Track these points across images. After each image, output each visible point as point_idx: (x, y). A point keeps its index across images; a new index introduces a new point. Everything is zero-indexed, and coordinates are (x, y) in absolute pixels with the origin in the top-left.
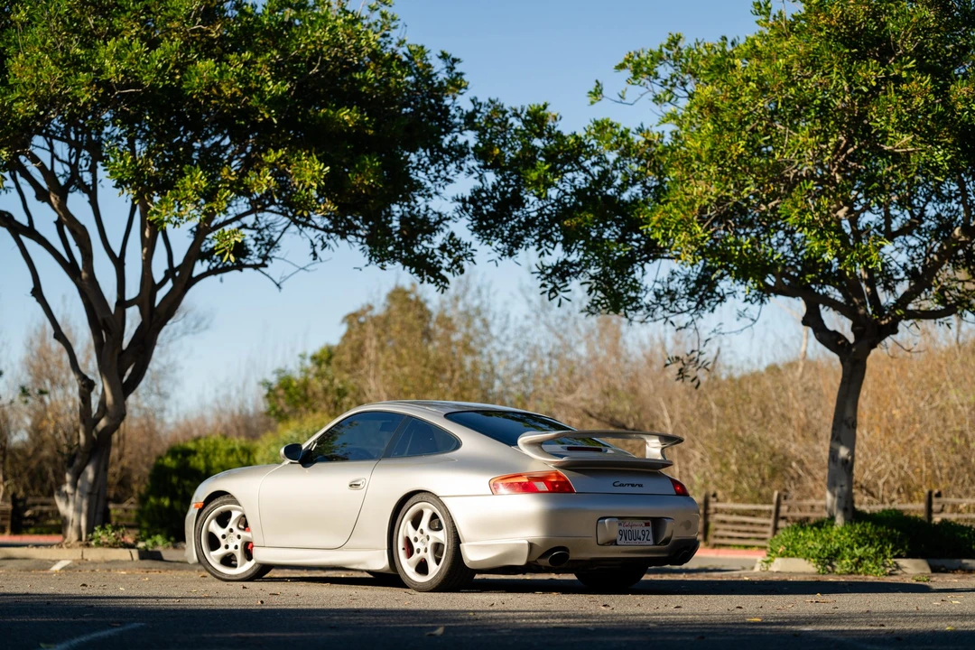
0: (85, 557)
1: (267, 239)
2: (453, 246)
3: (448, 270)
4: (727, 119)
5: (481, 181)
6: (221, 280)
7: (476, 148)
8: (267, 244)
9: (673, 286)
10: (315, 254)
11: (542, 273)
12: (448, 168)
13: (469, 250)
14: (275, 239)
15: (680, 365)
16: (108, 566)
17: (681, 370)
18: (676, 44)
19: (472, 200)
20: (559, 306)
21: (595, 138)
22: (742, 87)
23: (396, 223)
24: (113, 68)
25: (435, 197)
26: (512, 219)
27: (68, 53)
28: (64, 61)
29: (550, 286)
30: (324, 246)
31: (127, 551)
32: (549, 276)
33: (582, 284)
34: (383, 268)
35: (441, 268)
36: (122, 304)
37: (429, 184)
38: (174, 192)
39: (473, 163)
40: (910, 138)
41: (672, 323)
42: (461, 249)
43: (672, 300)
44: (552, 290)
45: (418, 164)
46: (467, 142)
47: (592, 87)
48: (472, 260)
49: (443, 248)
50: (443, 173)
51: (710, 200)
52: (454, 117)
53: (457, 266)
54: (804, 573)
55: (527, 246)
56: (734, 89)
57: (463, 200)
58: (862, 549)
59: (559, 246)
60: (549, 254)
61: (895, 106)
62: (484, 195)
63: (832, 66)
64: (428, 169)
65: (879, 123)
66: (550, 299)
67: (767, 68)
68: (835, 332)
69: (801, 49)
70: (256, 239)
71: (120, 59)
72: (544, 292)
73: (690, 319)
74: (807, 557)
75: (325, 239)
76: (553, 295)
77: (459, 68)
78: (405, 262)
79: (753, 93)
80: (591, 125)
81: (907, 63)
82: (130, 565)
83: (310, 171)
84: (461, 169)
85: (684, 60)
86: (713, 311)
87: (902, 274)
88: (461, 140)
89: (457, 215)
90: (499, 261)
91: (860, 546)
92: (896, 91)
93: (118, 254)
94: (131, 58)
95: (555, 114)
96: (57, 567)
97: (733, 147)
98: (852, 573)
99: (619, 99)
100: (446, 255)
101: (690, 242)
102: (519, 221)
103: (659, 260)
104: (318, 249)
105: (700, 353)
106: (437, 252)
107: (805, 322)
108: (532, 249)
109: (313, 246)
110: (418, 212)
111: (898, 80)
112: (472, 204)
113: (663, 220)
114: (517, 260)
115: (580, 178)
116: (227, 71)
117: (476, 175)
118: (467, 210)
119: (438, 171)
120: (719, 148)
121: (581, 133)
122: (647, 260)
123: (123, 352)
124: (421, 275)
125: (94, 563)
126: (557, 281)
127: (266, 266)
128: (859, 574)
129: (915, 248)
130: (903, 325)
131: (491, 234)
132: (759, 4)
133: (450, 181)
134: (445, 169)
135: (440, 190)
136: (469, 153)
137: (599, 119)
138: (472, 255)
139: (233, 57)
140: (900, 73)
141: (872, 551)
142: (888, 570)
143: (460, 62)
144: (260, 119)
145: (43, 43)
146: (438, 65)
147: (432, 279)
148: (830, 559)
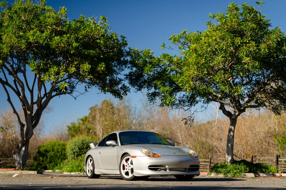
0: (22, 173)
1: (72, 86)
2: (124, 87)
3: (123, 94)
4: (200, 53)
5: (132, 70)
6: (59, 97)
7: (130, 61)
8: (72, 87)
9: (184, 99)
10: (86, 90)
11: (149, 95)
12: (123, 67)
13: (128, 89)
14: (74, 86)
15: (186, 120)
16: (28, 176)
17: (186, 122)
18: (185, 33)
19: (129, 75)
20: (153, 104)
21: (163, 58)
22: (204, 45)
23: (108, 82)
24: (32, 39)
25: (119, 74)
26: (140, 80)
27: (19, 34)
28: (18, 36)
29: (151, 98)
30: (89, 87)
31: (34, 171)
32: (151, 96)
33: (160, 98)
34: (105, 93)
35: (121, 94)
36: (33, 103)
37: (117, 71)
38: (48, 72)
39: (129, 65)
40: (249, 58)
41: (184, 109)
42: (126, 88)
43: (183, 103)
44: (151, 100)
45: (115, 65)
46: (127, 60)
47: (162, 45)
48: (129, 91)
49: (121, 88)
50: (121, 68)
51: (195, 75)
52: (124, 53)
53: (125, 93)
55: (145, 88)
56: (202, 45)
57: (127, 75)
58: (236, 170)
59: (153, 88)
60: (151, 90)
61: (245, 50)
62: (132, 74)
63: (228, 39)
64: (117, 67)
65: (241, 55)
66: (151, 102)
67: (210, 40)
68: (228, 111)
69: (220, 34)
70: (69, 86)
71: (34, 36)
72: (149, 100)
73: (189, 108)
74: (222, 173)
75: (89, 86)
76: (152, 101)
77: (125, 39)
78: (111, 92)
79: (207, 46)
80: (162, 55)
81: (248, 38)
82: (35, 175)
83: (86, 67)
84: (126, 67)
85: (187, 38)
86: (195, 106)
87: (246, 96)
88: (126, 59)
89: (125, 79)
90: (137, 92)
91: (235, 169)
92: (246, 46)
93: (31, 89)
94: (37, 36)
95: (152, 52)
96: (14, 176)
97: (201, 61)
98: (233, 177)
99: (169, 48)
100: (122, 90)
101: (189, 87)
102: (142, 81)
103: (180, 92)
104: (87, 88)
105: (191, 117)
106: (120, 89)
107: (220, 108)
108: (146, 88)
109: (86, 87)
110: (114, 78)
111: (246, 43)
112: (129, 76)
113: (182, 81)
114: (141, 91)
115: (159, 69)
116: (63, 39)
117: (130, 68)
118: (128, 78)
119: (120, 67)
120: (197, 61)
121: (159, 57)
122: (177, 92)
123: (33, 116)
124: (115, 95)
125: (25, 175)
126: (153, 97)
127: (72, 93)
128: (235, 177)
129: (249, 88)
130: (247, 109)
131: (135, 84)
132: (208, 22)
133: (123, 70)
134: (122, 67)
135: (121, 72)
136: (128, 63)
137: (164, 53)
138: (129, 90)
139: (64, 36)
140: (247, 41)
141: (239, 171)
142: (243, 176)
143: (126, 38)
144: (72, 52)
145: (12, 31)
146: (120, 38)
147: (118, 97)
148: (227, 173)
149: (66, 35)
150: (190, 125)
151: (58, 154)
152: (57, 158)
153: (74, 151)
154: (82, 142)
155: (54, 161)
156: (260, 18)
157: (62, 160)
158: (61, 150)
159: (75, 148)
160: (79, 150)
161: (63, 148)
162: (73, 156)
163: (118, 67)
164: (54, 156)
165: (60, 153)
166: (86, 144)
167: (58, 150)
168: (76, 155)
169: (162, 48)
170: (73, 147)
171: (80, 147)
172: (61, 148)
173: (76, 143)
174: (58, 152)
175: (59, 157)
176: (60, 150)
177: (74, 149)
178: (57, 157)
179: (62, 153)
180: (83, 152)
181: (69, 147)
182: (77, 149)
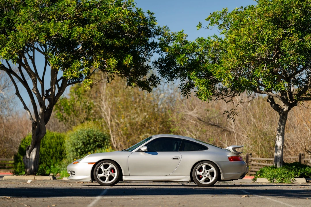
0: (35, 179)
2: (153, 79)
3: (151, 85)
5: (162, 56)
7: (159, 44)
11: (182, 87)
13: (158, 80)
15: (228, 114)
16: (43, 181)
18: (225, 12)
20: (187, 98)
21: (199, 44)
22: (243, 36)
24: (53, 32)
27: (38, 26)
28: (37, 29)
29: (184, 91)
30: (112, 79)
31: (49, 177)
32: (184, 88)
33: (195, 92)
35: (149, 85)
37: (145, 57)
38: (71, 68)
39: (159, 49)
42: (156, 79)
43: (225, 92)
46: (157, 42)
47: (198, 24)
48: (159, 83)
49: (150, 79)
50: (149, 53)
51: (235, 66)
53: (154, 85)
54: (266, 183)
55: (177, 78)
57: (156, 62)
58: (284, 175)
59: (187, 78)
60: (184, 80)
64: (144, 52)
65: (284, 47)
66: (184, 96)
69: (261, 23)
71: (55, 29)
72: (182, 94)
73: (231, 99)
74: (267, 178)
76: (185, 94)
81: (293, 28)
82: (51, 181)
84: (155, 51)
86: (239, 95)
90: (168, 83)
91: (284, 174)
92: (288, 39)
93: (41, 79)
94: (58, 29)
95: (186, 34)
96: (29, 182)
97: (241, 53)
98: (281, 183)
99: (207, 28)
100: (151, 81)
101: (228, 80)
103: (219, 83)
105: (235, 110)
106: (148, 80)
107: (268, 101)
108: (179, 79)
112: (159, 63)
113: (220, 73)
114: (174, 82)
117: (160, 53)
118: (157, 66)
119: (147, 52)
121: (194, 42)
124: (143, 87)
125: (39, 181)
126: (187, 90)
128: (283, 183)
130: (299, 103)
131: (165, 74)
133: (152, 56)
135: (148, 59)
137: (200, 38)
139: (87, 26)
140: (290, 32)
141: (288, 175)
142: (292, 181)
143: (154, 14)
144: (95, 44)
145: (31, 24)
146: (146, 15)
147: (146, 88)
148: (274, 178)
149: (89, 25)
150: (234, 119)
151: (51, 150)
152: (49, 157)
153: (77, 147)
154: (88, 133)
155: (45, 162)
156: (306, 5)
157: (57, 159)
158: (56, 145)
159: (77, 142)
160: (83, 146)
161: (58, 141)
162: (75, 154)
163: (146, 52)
164: (45, 153)
165: (54, 150)
166: (94, 137)
167: (52, 145)
168: (79, 153)
169: (198, 28)
170: (75, 141)
171: (84, 141)
172: (56, 141)
173: (79, 136)
174: (50, 147)
175: (53, 156)
176: (53, 145)
177: (76, 144)
178: (49, 155)
179: (56, 149)
180: (90, 149)
181: (69, 141)
182: (81, 144)
